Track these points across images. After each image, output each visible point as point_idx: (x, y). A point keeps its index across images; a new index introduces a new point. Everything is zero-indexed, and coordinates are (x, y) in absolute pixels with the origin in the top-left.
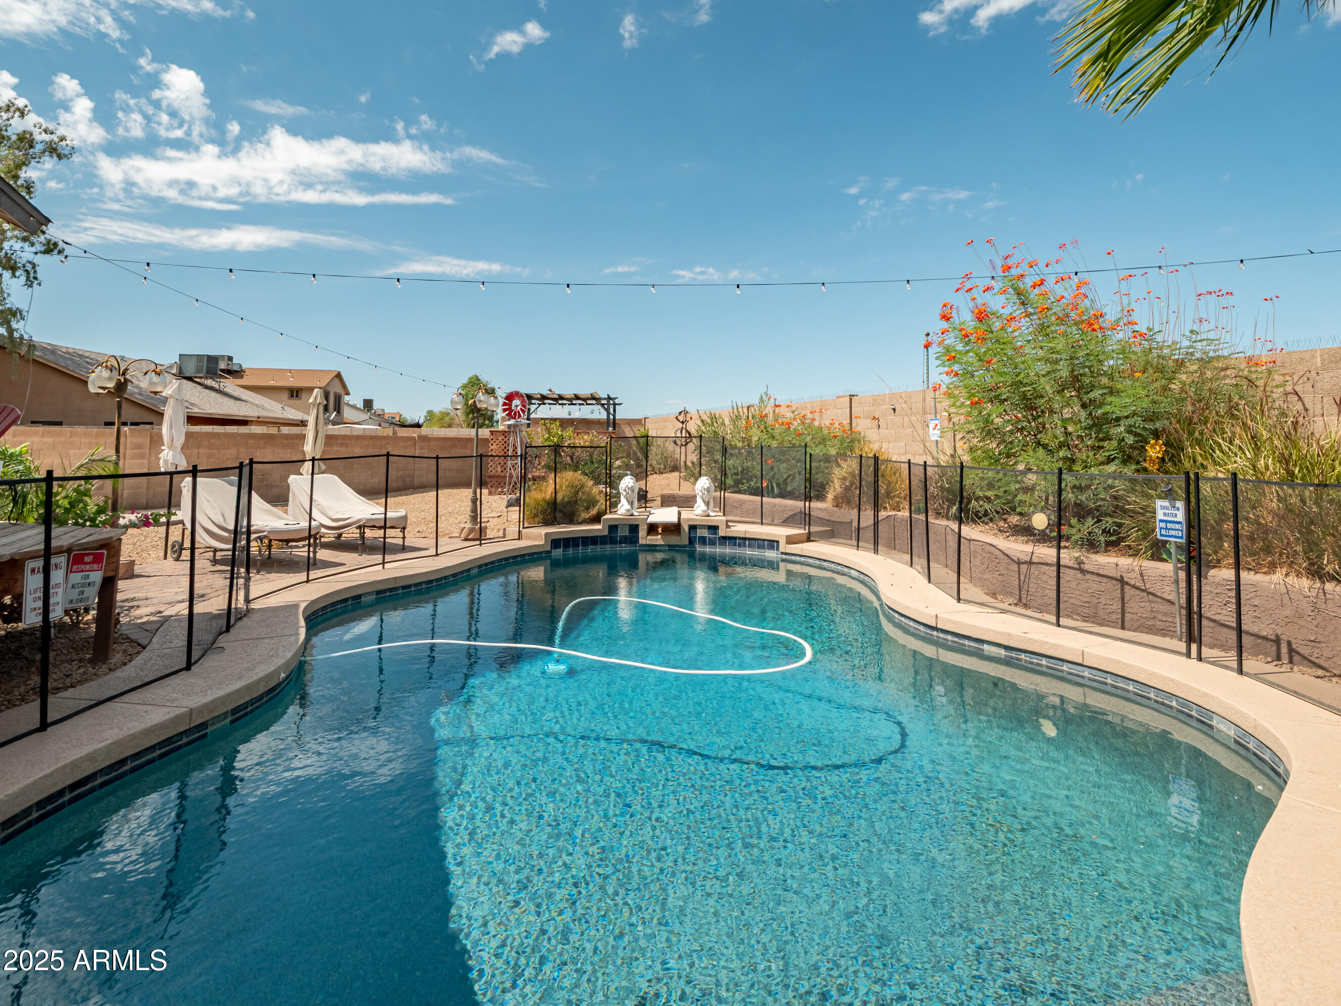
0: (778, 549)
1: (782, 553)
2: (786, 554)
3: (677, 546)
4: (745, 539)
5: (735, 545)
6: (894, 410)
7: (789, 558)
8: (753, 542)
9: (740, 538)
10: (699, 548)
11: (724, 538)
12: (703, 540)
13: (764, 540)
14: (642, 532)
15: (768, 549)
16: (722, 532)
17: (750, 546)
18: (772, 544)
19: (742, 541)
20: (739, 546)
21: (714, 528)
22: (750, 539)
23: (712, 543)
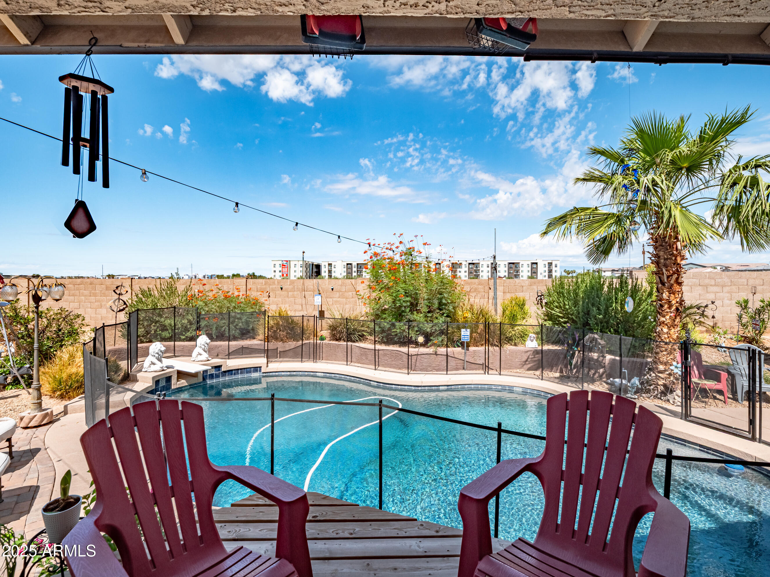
0: (260, 371)
1: (263, 373)
2: (265, 373)
3: (195, 384)
4: (238, 369)
5: (232, 374)
6: (282, 289)
7: (267, 375)
8: (243, 370)
9: (235, 370)
10: (209, 382)
11: (225, 372)
12: (212, 376)
13: (251, 368)
14: (174, 380)
15: (254, 372)
16: (223, 369)
17: (241, 373)
18: (257, 369)
19: (236, 371)
20: (235, 374)
21: (218, 367)
22: (241, 369)
23: (218, 376)
